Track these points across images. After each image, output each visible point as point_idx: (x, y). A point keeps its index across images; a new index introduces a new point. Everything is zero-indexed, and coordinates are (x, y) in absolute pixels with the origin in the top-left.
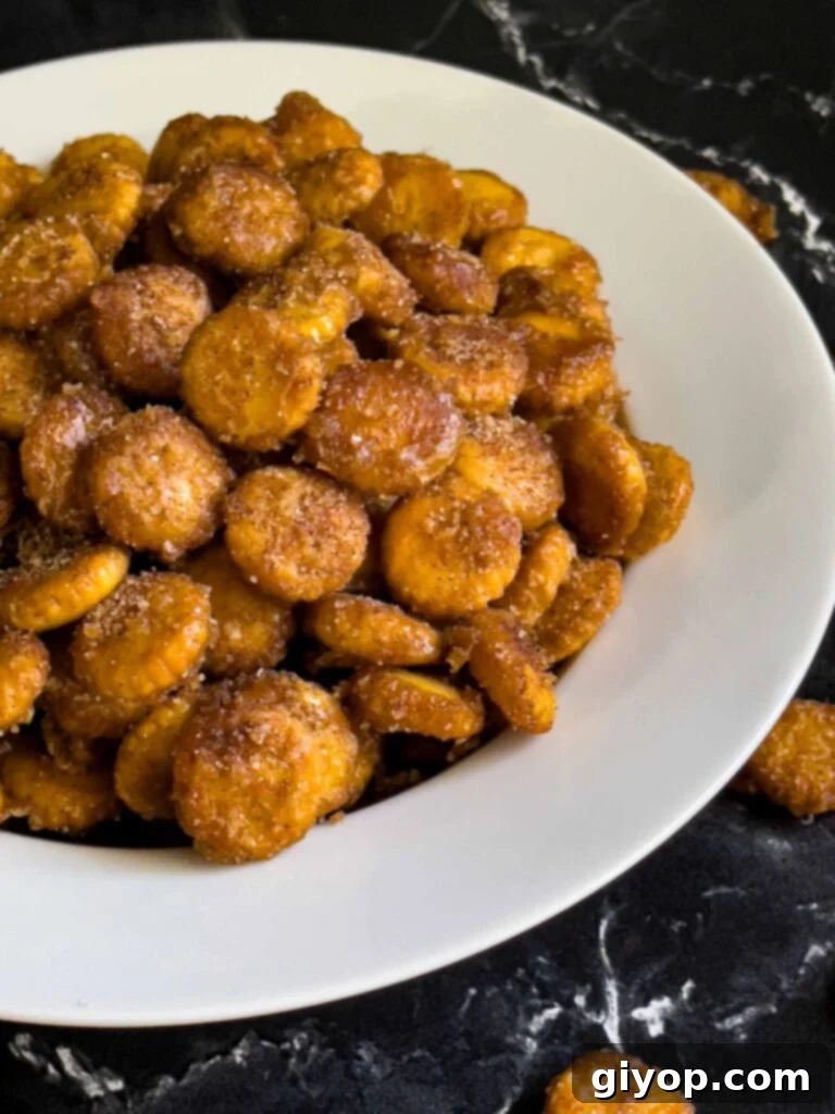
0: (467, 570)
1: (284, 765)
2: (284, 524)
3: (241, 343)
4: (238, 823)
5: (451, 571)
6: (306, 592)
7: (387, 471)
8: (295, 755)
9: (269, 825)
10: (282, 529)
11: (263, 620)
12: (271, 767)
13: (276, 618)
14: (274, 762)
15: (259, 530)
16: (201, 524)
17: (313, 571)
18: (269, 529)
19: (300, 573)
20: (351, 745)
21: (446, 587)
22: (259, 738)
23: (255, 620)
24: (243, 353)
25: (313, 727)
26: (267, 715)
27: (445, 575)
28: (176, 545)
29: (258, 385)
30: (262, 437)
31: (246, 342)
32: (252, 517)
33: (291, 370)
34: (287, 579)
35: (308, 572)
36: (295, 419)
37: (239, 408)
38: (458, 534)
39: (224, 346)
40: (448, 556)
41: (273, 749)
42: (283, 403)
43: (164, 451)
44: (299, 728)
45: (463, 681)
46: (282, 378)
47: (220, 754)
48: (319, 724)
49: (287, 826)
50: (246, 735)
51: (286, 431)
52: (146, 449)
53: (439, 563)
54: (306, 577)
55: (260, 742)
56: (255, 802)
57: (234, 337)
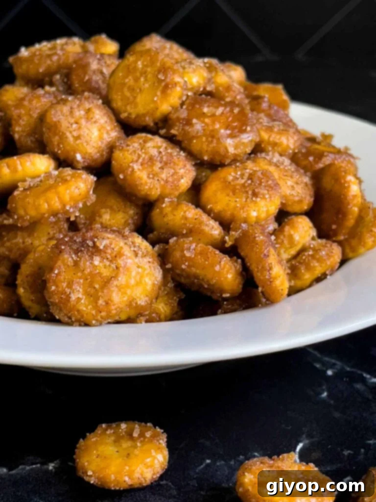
0: (247, 198)
1: (114, 266)
2: (146, 153)
3: (143, 63)
4: (78, 295)
5: (237, 198)
6: (150, 189)
7: (210, 139)
8: (121, 262)
9: (97, 299)
10: (143, 156)
11: (124, 212)
12: (105, 267)
13: (131, 212)
14: (108, 263)
15: (131, 154)
16: (100, 151)
17: (156, 178)
18: (137, 155)
19: (148, 177)
20: (158, 274)
21: (232, 204)
22: (101, 244)
23: (119, 211)
24: (142, 68)
25: (136, 255)
26: (109, 236)
27: (233, 199)
28: (83, 158)
29: (147, 85)
30: (144, 115)
31: (145, 63)
32: (128, 148)
33: (166, 77)
34: (140, 178)
35: (153, 178)
36: (165, 108)
37: (135, 98)
38: (246, 182)
39: (133, 65)
40: (237, 191)
41: (109, 256)
42: (159, 93)
43: (88, 111)
44: (127, 251)
45: (232, 252)
46: (160, 81)
47: (77, 252)
48: (140, 253)
49: (107, 303)
50: (94, 243)
51: (158, 114)
52: (79, 106)
53: (231, 194)
54: (151, 180)
55: (101, 247)
56: (91, 285)
57: (140, 60)
